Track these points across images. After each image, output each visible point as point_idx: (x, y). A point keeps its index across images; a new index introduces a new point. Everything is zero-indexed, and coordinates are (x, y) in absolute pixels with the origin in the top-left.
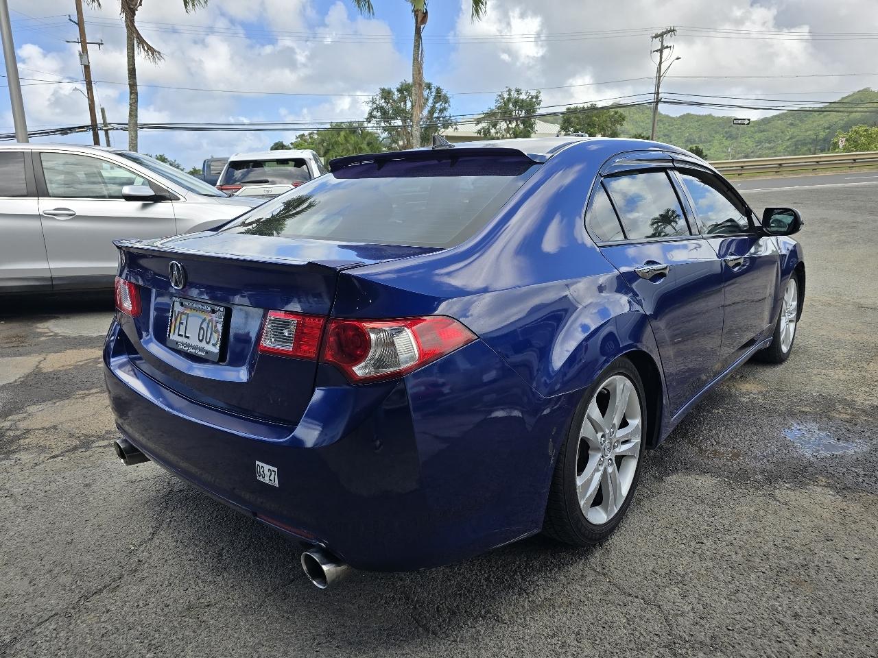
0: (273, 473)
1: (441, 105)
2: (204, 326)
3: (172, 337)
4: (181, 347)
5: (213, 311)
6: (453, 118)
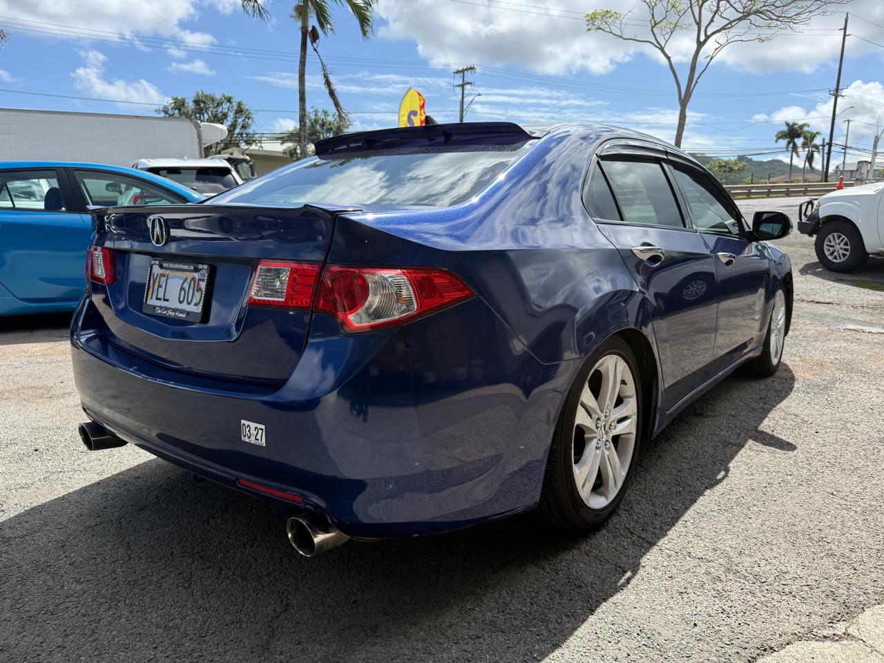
0: (260, 431)
1: (244, 120)
2: (186, 286)
3: (149, 302)
4: (160, 311)
5: (196, 270)
6: (258, 136)
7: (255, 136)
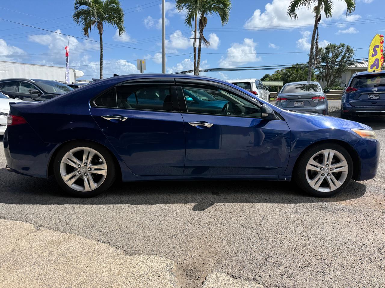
1: (349, 54)
6: (355, 61)
7: (354, 61)
